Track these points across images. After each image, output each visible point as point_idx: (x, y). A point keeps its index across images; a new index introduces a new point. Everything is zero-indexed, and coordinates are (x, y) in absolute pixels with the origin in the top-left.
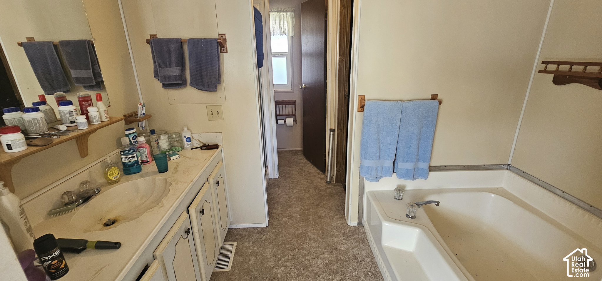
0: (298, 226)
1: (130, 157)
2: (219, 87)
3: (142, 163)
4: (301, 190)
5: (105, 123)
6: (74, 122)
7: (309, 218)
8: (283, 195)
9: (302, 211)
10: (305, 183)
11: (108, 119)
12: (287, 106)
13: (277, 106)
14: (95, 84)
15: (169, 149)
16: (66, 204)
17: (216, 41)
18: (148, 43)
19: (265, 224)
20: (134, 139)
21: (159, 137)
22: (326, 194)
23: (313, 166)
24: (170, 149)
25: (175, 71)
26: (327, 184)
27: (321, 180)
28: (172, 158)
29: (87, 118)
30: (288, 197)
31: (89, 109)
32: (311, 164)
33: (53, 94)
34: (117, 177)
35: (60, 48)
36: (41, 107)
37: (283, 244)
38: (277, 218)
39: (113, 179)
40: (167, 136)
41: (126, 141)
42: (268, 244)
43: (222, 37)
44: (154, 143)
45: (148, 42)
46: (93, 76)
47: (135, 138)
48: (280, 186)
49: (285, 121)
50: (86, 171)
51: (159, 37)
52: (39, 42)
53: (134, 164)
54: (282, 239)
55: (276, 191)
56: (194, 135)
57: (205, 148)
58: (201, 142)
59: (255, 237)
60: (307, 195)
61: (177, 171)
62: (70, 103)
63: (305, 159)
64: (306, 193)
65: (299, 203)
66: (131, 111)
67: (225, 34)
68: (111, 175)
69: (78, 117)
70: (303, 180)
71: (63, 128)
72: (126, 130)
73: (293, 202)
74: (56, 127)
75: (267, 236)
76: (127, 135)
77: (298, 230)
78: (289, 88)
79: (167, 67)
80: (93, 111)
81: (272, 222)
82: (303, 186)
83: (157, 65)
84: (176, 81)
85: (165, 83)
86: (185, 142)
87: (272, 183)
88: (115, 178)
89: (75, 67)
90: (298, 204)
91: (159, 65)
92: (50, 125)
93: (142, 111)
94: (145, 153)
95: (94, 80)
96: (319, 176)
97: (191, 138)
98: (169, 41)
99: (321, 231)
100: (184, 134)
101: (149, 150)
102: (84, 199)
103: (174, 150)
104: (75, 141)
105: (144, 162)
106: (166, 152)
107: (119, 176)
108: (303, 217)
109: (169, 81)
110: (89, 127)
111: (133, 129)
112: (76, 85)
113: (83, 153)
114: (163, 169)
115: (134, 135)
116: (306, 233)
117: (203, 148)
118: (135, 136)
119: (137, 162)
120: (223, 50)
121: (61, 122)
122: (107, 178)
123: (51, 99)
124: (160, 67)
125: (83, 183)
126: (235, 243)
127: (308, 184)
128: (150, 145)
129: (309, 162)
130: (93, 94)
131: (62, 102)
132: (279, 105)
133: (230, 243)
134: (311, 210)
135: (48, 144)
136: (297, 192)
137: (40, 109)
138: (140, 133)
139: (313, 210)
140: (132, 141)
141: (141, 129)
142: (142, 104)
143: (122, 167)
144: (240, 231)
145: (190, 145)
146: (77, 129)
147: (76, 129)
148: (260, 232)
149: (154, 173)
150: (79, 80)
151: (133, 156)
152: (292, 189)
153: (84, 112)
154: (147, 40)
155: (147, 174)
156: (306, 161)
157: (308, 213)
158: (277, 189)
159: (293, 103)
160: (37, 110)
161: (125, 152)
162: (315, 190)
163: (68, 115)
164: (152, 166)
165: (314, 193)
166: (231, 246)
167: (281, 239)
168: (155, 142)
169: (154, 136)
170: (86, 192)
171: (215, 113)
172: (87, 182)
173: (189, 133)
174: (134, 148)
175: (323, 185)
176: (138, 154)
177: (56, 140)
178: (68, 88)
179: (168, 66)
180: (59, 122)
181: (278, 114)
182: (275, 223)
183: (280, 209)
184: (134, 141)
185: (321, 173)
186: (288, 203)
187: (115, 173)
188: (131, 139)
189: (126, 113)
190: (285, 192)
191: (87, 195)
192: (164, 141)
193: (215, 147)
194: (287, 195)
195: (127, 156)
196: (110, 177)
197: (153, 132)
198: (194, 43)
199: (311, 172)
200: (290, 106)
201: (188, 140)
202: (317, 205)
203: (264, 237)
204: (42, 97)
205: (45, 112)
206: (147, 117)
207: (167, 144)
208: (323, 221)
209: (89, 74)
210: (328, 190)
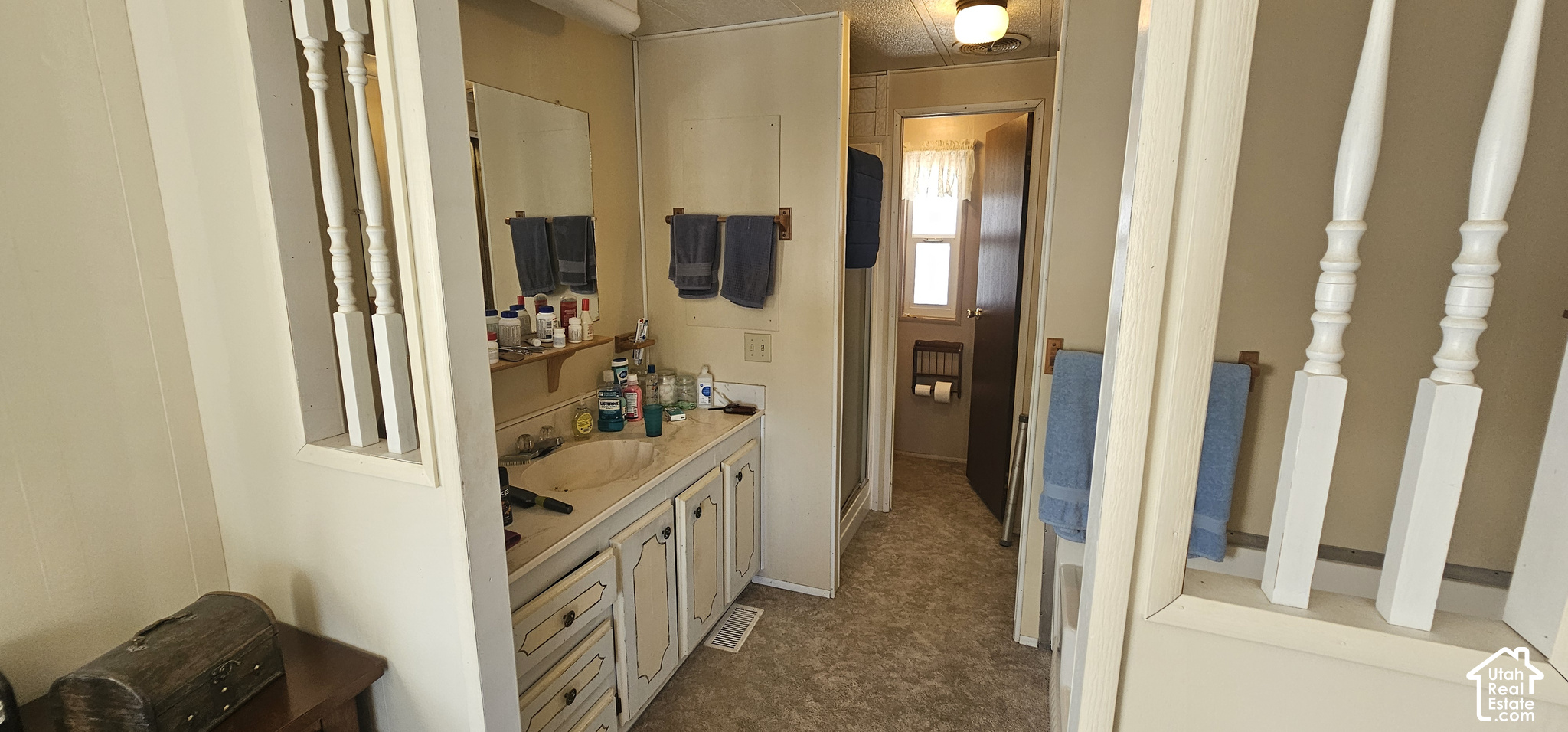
0: (897, 614)
1: (611, 404)
2: (770, 300)
3: (626, 417)
4: (932, 547)
5: (585, 343)
6: (549, 337)
7: (928, 605)
8: (887, 548)
9: (917, 587)
10: (946, 534)
11: (592, 338)
12: (941, 354)
13: (919, 353)
14: (586, 283)
15: (672, 404)
16: (522, 452)
17: (771, 221)
18: (668, 222)
19: (828, 593)
20: (623, 377)
21: (661, 381)
22: (988, 568)
23: (981, 502)
24: (674, 404)
25: (700, 269)
26: (1001, 547)
27: (990, 536)
28: (673, 418)
29: (567, 333)
30: (897, 555)
31: (571, 320)
32: (977, 498)
33: (533, 296)
34: (588, 430)
35: (552, 227)
36: (519, 312)
37: (851, 636)
38: (858, 589)
39: (582, 432)
40: (673, 381)
41: (609, 376)
42: (822, 628)
43: (784, 213)
44: (650, 390)
45: (668, 220)
46: (585, 271)
47: (624, 375)
48: (889, 528)
49: (932, 390)
50: (551, 413)
51: (687, 212)
52: (529, 219)
53: (615, 415)
54: (853, 628)
55: (874, 538)
56: (716, 385)
57: (731, 410)
58: (727, 399)
59: (801, 611)
60: (942, 560)
61: (674, 438)
62: (550, 310)
63: (968, 484)
64: (940, 554)
65: (916, 570)
66: (628, 331)
67: (789, 208)
68: (581, 425)
69: (556, 330)
70: (945, 526)
71: (537, 343)
72: (614, 361)
73: (904, 567)
74: (529, 341)
75: (826, 615)
76: (614, 369)
77: (894, 620)
78: (952, 316)
79: (690, 262)
80: (574, 324)
81: (844, 592)
82: (939, 540)
83: (676, 259)
84: (699, 285)
85: (684, 288)
86: (701, 395)
87: (871, 519)
88: (585, 431)
89: (564, 257)
90: (915, 573)
91: (678, 257)
92: (524, 339)
93: (642, 332)
94: (634, 400)
95: (585, 278)
96: (989, 526)
97: (712, 389)
98: (700, 219)
99: (942, 637)
100: (700, 381)
101: (640, 398)
102: (541, 450)
103: (680, 405)
104: (546, 364)
105: (630, 417)
106: (668, 407)
107: (590, 430)
108: (915, 599)
109: (688, 285)
110: (566, 346)
111: (625, 359)
112: (562, 283)
113: (553, 386)
114: (654, 432)
115: (623, 369)
116: (909, 630)
117: (728, 410)
118: (625, 372)
119: (619, 412)
120: (784, 235)
121: (535, 335)
122: (574, 428)
123: (530, 303)
124: (679, 261)
125: (545, 429)
126: (760, 612)
127: (954, 539)
128: (644, 392)
129: (975, 493)
130: (579, 298)
131: (543, 307)
132: (922, 350)
133: (752, 609)
134: (938, 591)
135: (518, 361)
136: (922, 549)
137: (518, 315)
138: (634, 370)
139: (944, 592)
140: (620, 379)
141: (636, 362)
142: (644, 321)
143: (598, 418)
144: (776, 593)
145: (707, 402)
146: (552, 347)
147: (551, 345)
148: (814, 605)
149: (640, 436)
150: (567, 277)
151: (615, 401)
152: (913, 540)
153: (565, 324)
154: (667, 217)
155: (630, 436)
156: (969, 488)
157: (929, 595)
158: (879, 534)
159: (955, 349)
160: (515, 315)
161: (605, 394)
162: (965, 553)
163: (545, 326)
164: (640, 426)
165: (958, 559)
166: (752, 614)
167: (851, 627)
168: (652, 387)
169: (654, 376)
170: (546, 441)
171: (757, 348)
172: (551, 427)
173: (709, 379)
174: (619, 390)
175: (988, 548)
176: (623, 400)
177: (527, 358)
178: (551, 287)
179: (692, 260)
180: (533, 336)
181: (919, 371)
182: (849, 595)
183: (870, 572)
184: (622, 379)
185: (996, 520)
186: (893, 566)
187: (586, 424)
188: (618, 376)
189: (618, 334)
190: (894, 542)
191: (546, 447)
192: (667, 389)
193: (749, 411)
194: (895, 549)
195: (607, 401)
196: (579, 428)
197: (652, 369)
198: (736, 222)
199: (969, 514)
200: (949, 355)
201: (707, 391)
202: (960, 585)
203: (819, 615)
204: (521, 299)
205: (521, 319)
206: (649, 342)
207: (671, 394)
208: (956, 618)
209: (579, 267)
210: (999, 560)
